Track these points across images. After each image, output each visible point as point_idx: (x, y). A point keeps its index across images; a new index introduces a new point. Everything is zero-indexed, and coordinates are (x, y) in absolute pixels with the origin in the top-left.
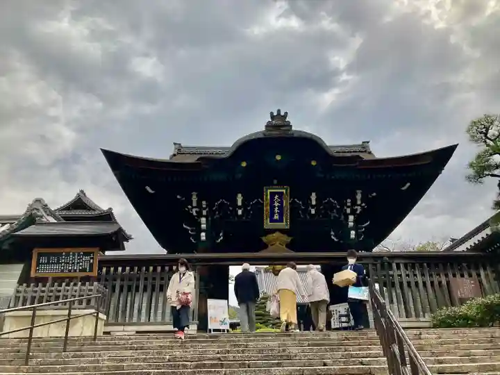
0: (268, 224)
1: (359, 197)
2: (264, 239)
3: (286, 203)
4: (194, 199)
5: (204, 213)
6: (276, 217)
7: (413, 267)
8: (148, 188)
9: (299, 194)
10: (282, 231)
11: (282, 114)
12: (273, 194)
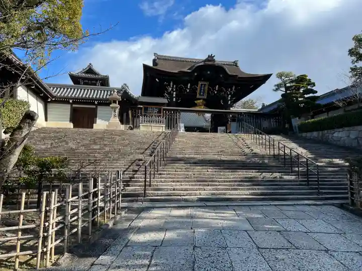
0: (198, 96)
1: (234, 88)
2: (196, 102)
3: (206, 88)
4: (171, 84)
5: (174, 90)
6: (202, 94)
7: (250, 117)
8: (157, 80)
9: (212, 85)
10: (204, 99)
11: (213, 56)
12: (202, 85)
